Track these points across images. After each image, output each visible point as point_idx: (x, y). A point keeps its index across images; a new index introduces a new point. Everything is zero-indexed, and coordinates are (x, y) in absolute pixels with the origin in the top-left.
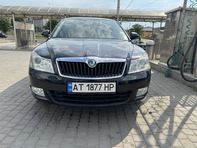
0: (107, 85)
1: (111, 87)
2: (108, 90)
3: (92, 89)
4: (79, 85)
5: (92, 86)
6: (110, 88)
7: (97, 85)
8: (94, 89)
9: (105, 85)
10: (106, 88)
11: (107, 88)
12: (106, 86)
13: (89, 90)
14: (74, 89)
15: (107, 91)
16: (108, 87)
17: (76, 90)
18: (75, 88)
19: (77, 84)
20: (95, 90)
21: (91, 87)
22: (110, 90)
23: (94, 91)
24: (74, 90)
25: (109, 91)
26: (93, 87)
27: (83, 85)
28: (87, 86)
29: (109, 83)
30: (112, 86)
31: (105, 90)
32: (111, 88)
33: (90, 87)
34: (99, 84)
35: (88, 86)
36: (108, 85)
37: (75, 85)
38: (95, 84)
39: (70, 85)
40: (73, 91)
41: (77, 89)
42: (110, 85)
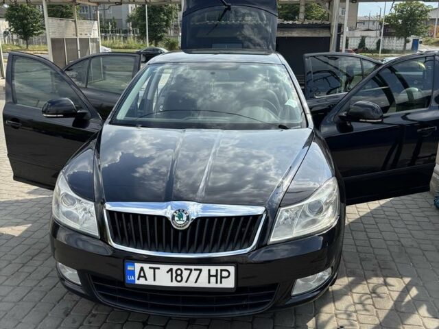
0: (213, 273)
1: (223, 275)
2: (217, 282)
3: (179, 278)
4: (150, 268)
5: (179, 272)
6: (222, 277)
7: (191, 270)
8: (185, 279)
9: (209, 270)
10: (211, 278)
11: (213, 279)
12: (211, 274)
13: (172, 281)
14: (140, 276)
15: (213, 284)
16: (216, 276)
17: (144, 279)
18: (142, 274)
19: (146, 266)
20: (186, 282)
21: (177, 275)
22: (221, 283)
23: (183, 284)
24: (138, 279)
25: (219, 285)
26: (181, 275)
27: (159, 268)
28: (168, 272)
29: (219, 268)
30: (225, 274)
31: (209, 282)
32: (223, 279)
33: (174, 275)
34: (195, 270)
35: (170, 273)
36: (217, 270)
37: (142, 269)
38: (185, 269)
39: (130, 268)
40: (137, 282)
41: (145, 277)
42: (222, 271)
